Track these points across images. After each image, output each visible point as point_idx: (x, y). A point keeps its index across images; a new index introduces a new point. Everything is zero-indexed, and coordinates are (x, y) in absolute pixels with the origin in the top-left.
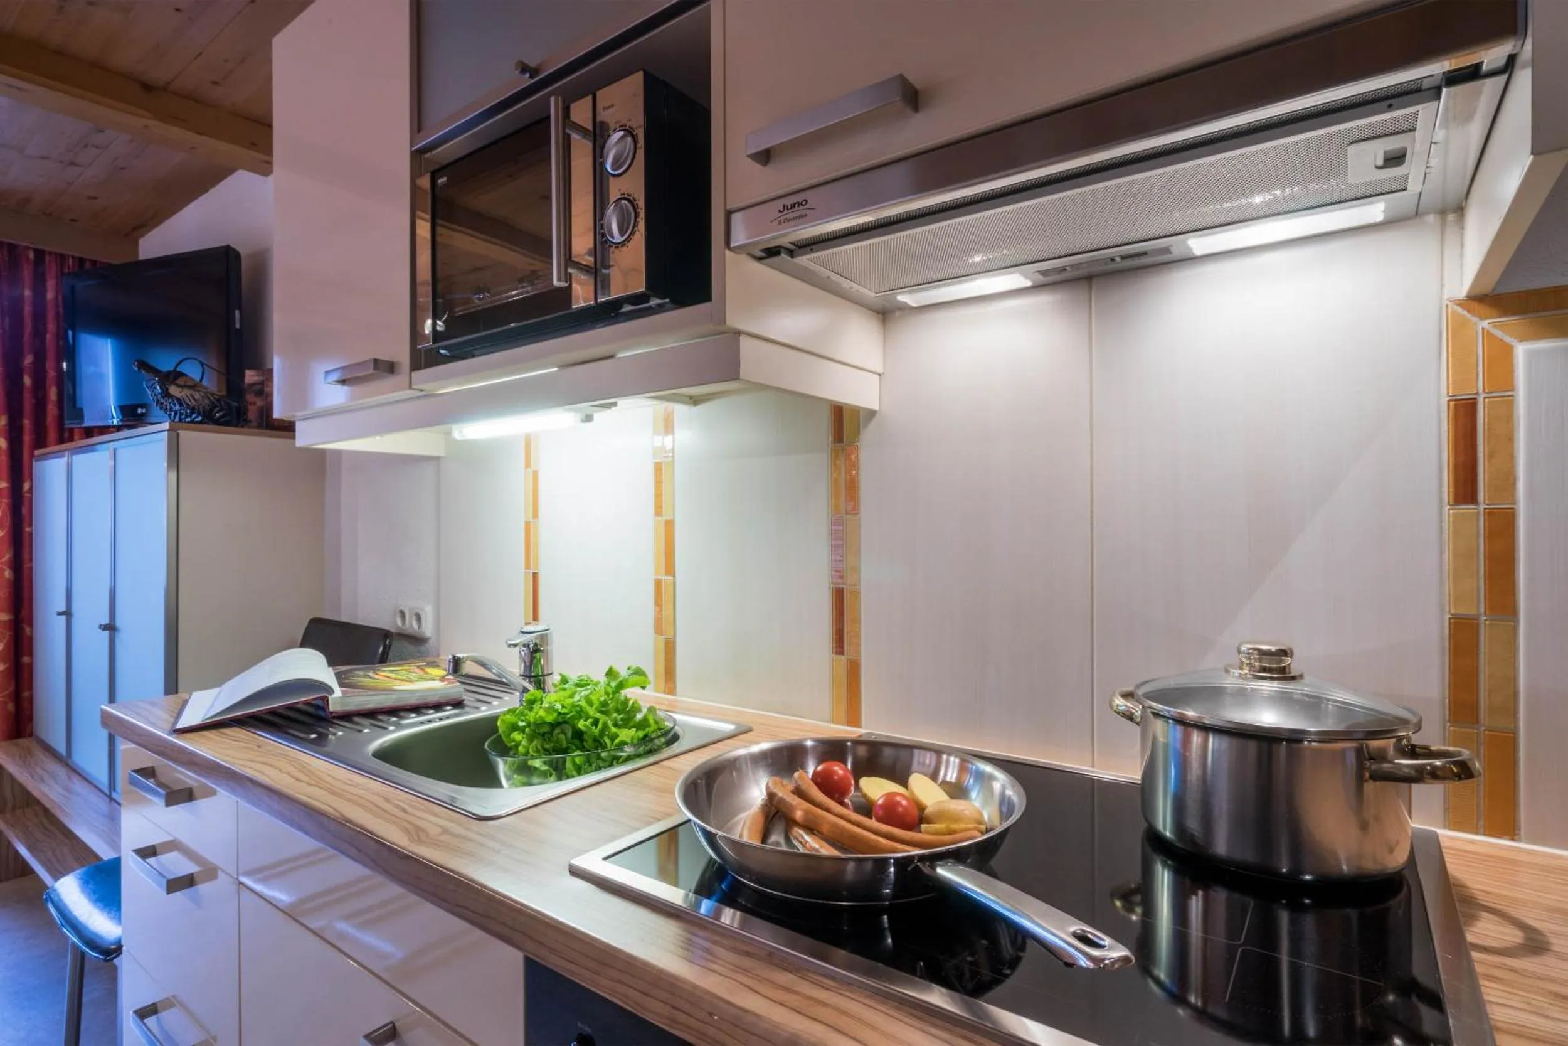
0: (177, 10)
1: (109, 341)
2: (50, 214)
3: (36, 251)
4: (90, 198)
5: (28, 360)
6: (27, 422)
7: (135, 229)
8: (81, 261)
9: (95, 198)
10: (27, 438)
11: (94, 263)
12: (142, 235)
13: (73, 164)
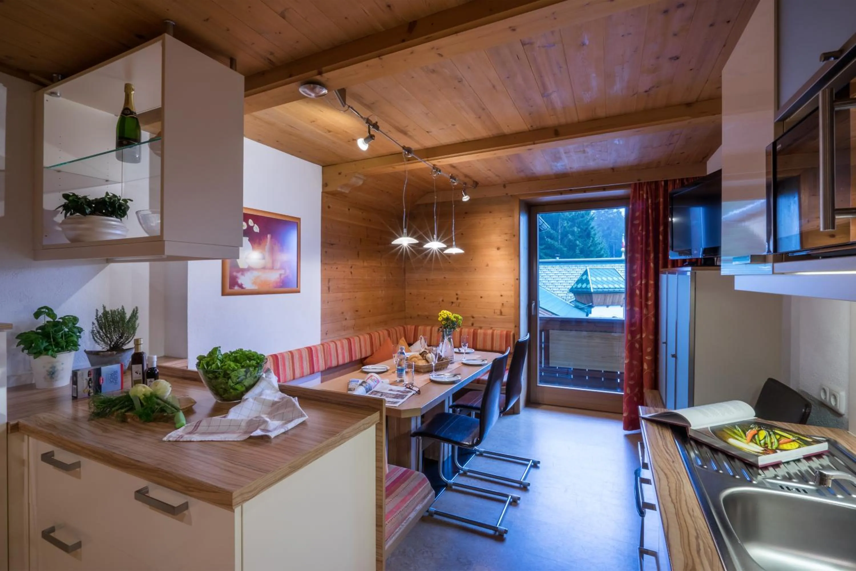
0: (691, 70)
1: (701, 208)
2: (669, 164)
3: (665, 181)
4: (682, 153)
5: (661, 229)
6: (661, 255)
7: (704, 158)
8: (682, 180)
9: (684, 153)
10: (661, 262)
11: (687, 179)
12: (708, 160)
13: (670, 144)
